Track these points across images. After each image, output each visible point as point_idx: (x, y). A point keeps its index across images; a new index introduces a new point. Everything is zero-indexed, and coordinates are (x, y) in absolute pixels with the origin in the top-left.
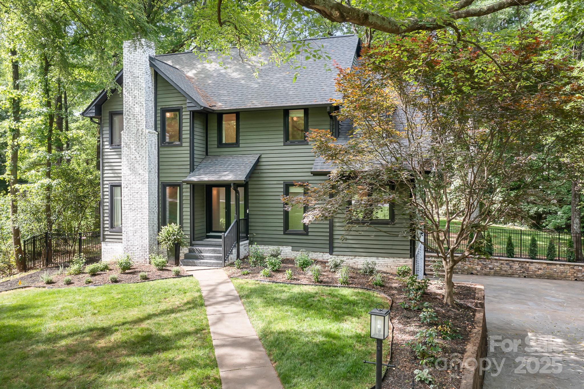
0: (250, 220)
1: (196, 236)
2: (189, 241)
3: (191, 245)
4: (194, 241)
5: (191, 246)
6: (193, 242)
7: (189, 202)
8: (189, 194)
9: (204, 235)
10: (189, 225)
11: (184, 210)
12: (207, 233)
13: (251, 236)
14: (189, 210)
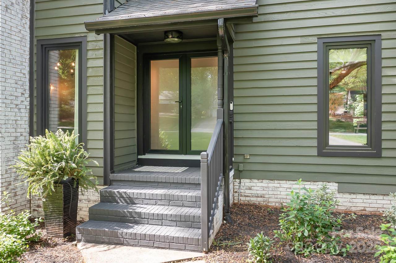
0: (236, 126)
1: (117, 161)
2: (101, 172)
3: (107, 182)
4: (113, 172)
5: (105, 184)
6: (112, 176)
7: (101, 81)
8: (101, 63)
9: (134, 158)
10: (101, 135)
11: (90, 99)
12: (139, 154)
13: (240, 159)
14: (101, 99)
